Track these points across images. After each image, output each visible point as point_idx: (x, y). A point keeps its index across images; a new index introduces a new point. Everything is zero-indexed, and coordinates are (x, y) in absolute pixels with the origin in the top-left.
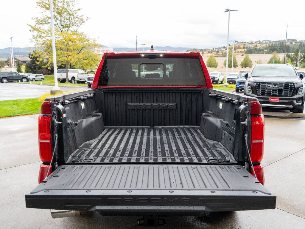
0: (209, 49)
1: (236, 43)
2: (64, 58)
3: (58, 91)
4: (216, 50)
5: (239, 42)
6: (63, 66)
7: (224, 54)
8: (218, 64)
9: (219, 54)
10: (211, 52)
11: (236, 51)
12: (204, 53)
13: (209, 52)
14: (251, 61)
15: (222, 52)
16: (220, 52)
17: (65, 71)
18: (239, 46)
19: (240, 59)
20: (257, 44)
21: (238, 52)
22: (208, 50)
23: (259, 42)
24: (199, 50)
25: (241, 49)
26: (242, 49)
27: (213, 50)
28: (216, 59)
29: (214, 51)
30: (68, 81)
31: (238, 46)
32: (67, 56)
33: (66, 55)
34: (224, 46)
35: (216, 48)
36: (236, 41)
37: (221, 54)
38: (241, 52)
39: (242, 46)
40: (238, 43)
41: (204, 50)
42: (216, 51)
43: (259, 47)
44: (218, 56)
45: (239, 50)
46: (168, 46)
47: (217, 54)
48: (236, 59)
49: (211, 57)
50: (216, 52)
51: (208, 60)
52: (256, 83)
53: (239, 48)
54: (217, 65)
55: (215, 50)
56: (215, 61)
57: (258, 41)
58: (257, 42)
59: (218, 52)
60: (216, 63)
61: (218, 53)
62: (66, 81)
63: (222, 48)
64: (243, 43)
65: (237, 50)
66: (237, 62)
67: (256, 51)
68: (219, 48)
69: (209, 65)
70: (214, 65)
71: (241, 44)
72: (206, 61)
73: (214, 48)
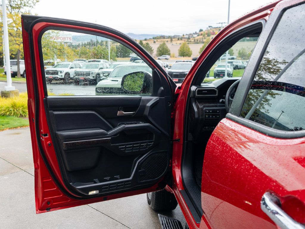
0: (179, 36)
1: (209, 28)
2: (15, 46)
4: (187, 37)
5: (213, 27)
7: (196, 41)
8: (193, 53)
9: (190, 41)
10: (181, 39)
11: (210, 37)
12: (173, 40)
13: (178, 39)
15: (194, 39)
16: (192, 38)
18: (213, 32)
22: (178, 37)
24: (167, 36)
27: (183, 36)
28: (190, 47)
29: (185, 38)
31: (212, 31)
33: (17, 42)
34: (196, 32)
35: (186, 34)
36: (210, 27)
37: (193, 41)
39: (217, 32)
40: (212, 28)
41: (172, 37)
42: (186, 38)
44: (189, 43)
45: (214, 36)
47: (188, 41)
49: (184, 44)
50: (187, 39)
51: (180, 48)
53: (214, 34)
54: (191, 54)
55: (185, 36)
56: (189, 49)
59: (189, 38)
60: (189, 51)
61: (189, 40)
62: (18, 75)
63: (194, 34)
64: (217, 28)
65: (212, 36)
68: (190, 34)
69: (182, 54)
70: (187, 53)
71: (216, 29)
72: (179, 50)
73: (185, 34)
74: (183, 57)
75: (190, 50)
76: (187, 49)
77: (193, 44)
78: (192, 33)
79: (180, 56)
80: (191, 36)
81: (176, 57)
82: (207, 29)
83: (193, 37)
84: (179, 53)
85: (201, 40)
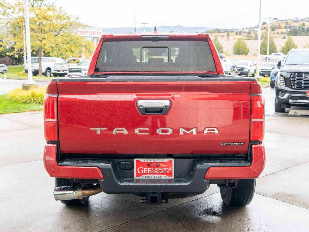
0: (237, 29)
1: (274, 21)
2: (36, 42)
3: (33, 85)
4: (247, 30)
5: (279, 19)
6: (35, 53)
8: (250, 51)
9: (251, 36)
10: (240, 34)
11: (275, 32)
12: (230, 34)
13: (237, 34)
14: (296, 45)
15: (255, 33)
16: (253, 33)
17: (37, 60)
18: (279, 25)
19: (280, 43)
20: (305, 22)
21: (278, 33)
22: (236, 31)
23: (307, 20)
24: (223, 30)
25: (281, 29)
26: (284, 29)
27: (242, 30)
28: (246, 43)
29: (244, 32)
30: (42, 74)
31: (277, 25)
32: (41, 40)
33: (39, 38)
34: (258, 25)
35: (247, 28)
36: (275, 19)
37: (254, 35)
38: (282, 33)
39: (283, 25)
40: (277, 21)
41: (229, 31)
42: (246, 32)
43: (307, 26)
44: (249, 38)
45: (280, 31)
46: (179, 25)
47: (248, 36)
48: (274, 43)
49: (240, 40)
50: (246, 34)
51: (235, 44)
52: (291, 73)
53: (279, 27)
54: (248, 52)
55: (245, 30)
56: (245, 45)
57: (306, 18)
58: (305, 20)
59: (249, 33)
60: (246, 49)
61: (250, 35)
62: (39, 73)
64: (284, 20)
65: (277, 30)
66: (276, 48)
67: (304, 31)
68: (251, 28)
69: (237, 51)
70: (243, 51)
71: (283, 22)
72: (233, 47)
73: (245, 28)
74: (238, 55)
75: (247, 47)
76: (243, 45)
77: (254, 39)
78: (254, 26)
79: (235, 54)
80: (252, 30)
81: (230, 55)
82: (272, 22)
83: (254, 31)
84: (234, 51)
85: (264, 35)
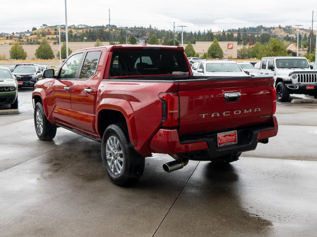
0: (7, 34)
1: (44, 27)
4: (18, 35)
5: (48, 26)
7: (29, 40)
8: (27, 55)
9: (23, 41)
10: (11, 38)
11: (45, 37)
13: (7, 38)
14: (71, 50)
15: (26, 38)
16: (24, 38)
18: (49, 31)
20: (72, 30)
21: (48, 38)
22: (6, 36)
23: (73, 27)
25: (51, 35)
26: (54, 35)
27: (12, 35)
28: (23, 48)
29: (15, 37)
31: (47, 31)
34: (28, 31)
35: (17, 33)
36: (44, 25)
37: (25, 40)
38: (53, 39)
39: (53, 32)
40: (46, 27)
42: (17, 37)
43: (74, 33)
44: (21, 43)
45: (50, 36)
48: (51, 48)
49: (16, 44)
50: (18, 38)
51: (11, 49)
53: (49, 33)
55: (15, 35)
56: (23, 50)
57: (72, 26)
58: (72, 27)
59: (20, 38)
60: (23, 53)
61: (21, 40)
63: (25, 32)
64: (53, 27)
65: (47, 36)
66: (53, 52)
67: (72, 38)
68: (22, 33)
69: (14, 56)
70: (21, 55)
71: (52, 29)
72: (10, 51)
73: (15, 33)
74: (16, 59)
75: (25, 52)
76: (21, 50)
77: (27, 44)
78: (24, 32)
79: (12, 58)
80: (23, 35)
81: (7, 60)
82: (41, 28)
83: (25, 36)
84: (11, 55)
85: (36, 40)
